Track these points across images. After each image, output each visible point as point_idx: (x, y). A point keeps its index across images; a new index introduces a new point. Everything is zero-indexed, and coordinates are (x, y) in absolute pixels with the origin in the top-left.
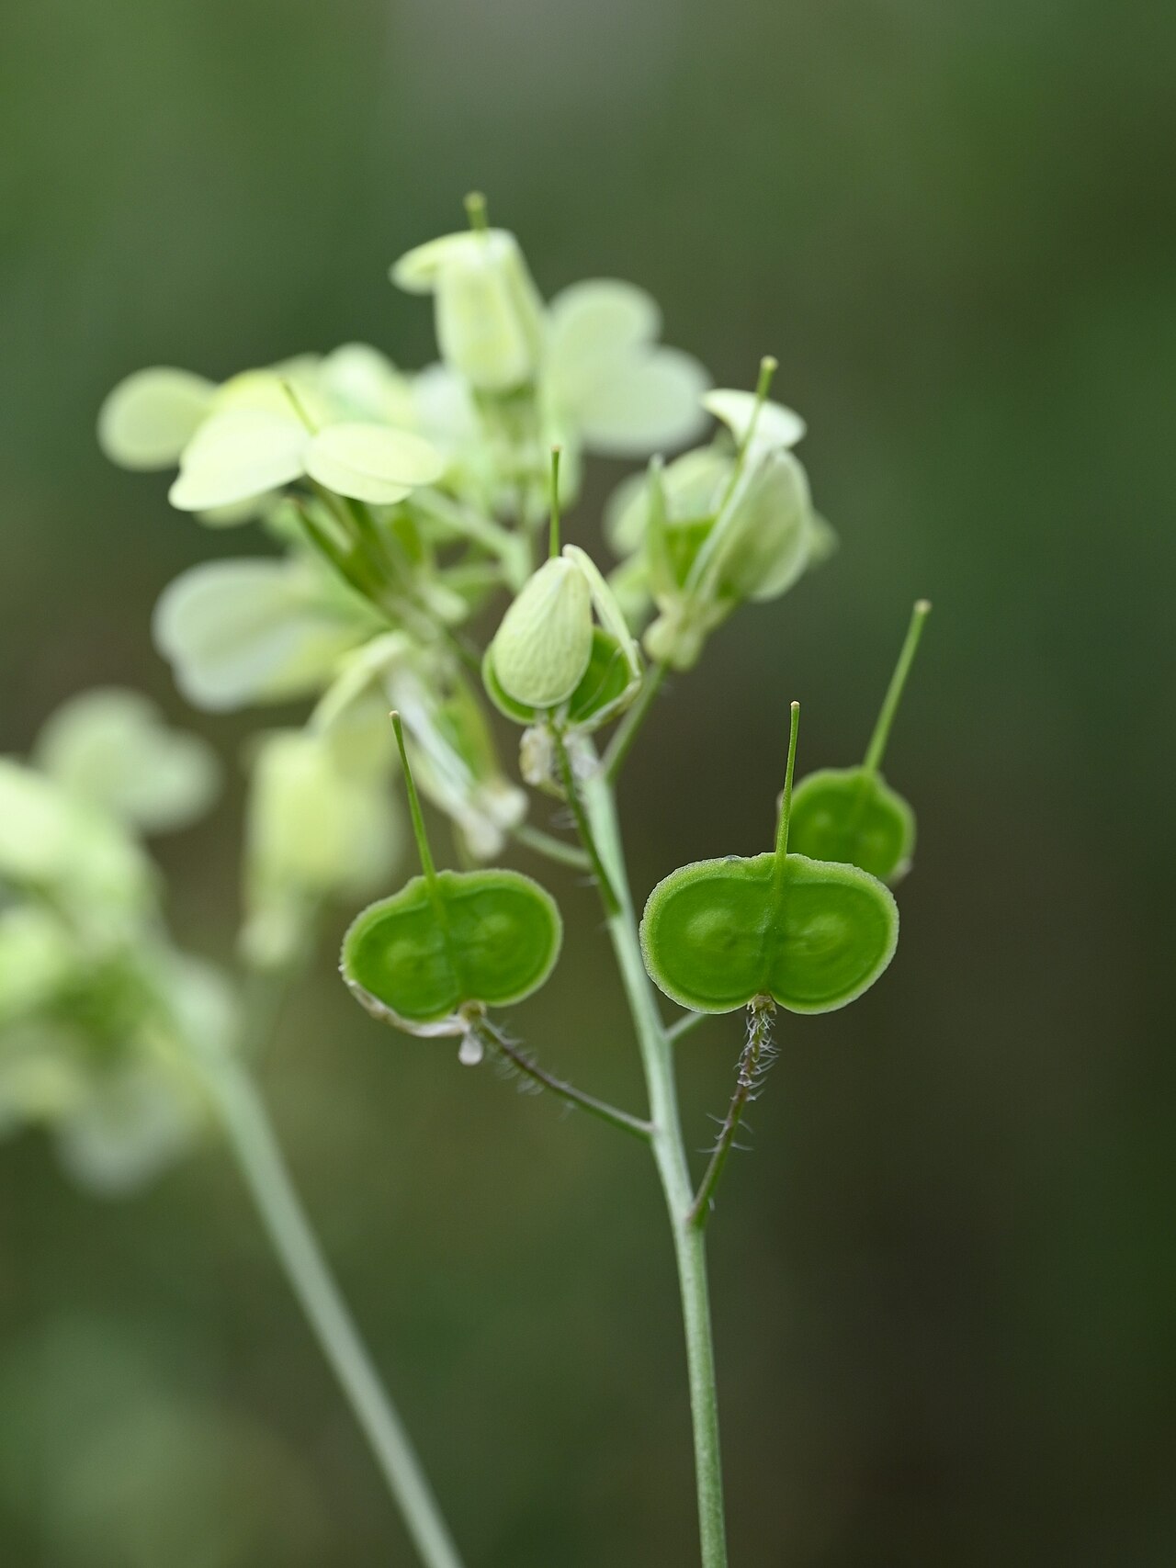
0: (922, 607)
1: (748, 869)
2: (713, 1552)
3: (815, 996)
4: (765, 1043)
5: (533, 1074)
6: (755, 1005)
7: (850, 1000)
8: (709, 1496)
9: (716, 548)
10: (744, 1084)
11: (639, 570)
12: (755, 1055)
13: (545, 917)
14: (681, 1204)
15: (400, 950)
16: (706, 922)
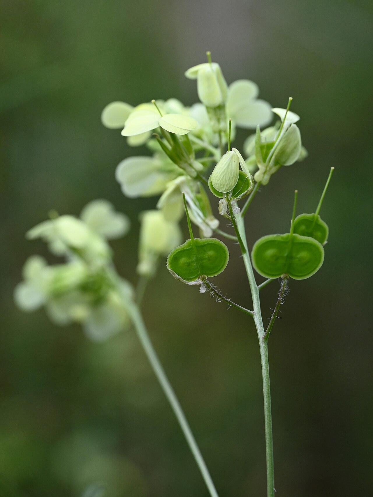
0: (333, 168)
1: (282, 238)
2: (268, 431)
3: (300, 275)
4: (286, 287)
5: (220, 296)
6: (284, 276)
7: (310, 276)
8: (268, 416)
9: (274, 151)
10: (280, 299)
11: (253, 158)
12: (283, 291)
13: (225, 252)
14: (261, 333)
15: (183, 260)
16: (270, 252)
